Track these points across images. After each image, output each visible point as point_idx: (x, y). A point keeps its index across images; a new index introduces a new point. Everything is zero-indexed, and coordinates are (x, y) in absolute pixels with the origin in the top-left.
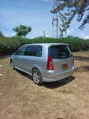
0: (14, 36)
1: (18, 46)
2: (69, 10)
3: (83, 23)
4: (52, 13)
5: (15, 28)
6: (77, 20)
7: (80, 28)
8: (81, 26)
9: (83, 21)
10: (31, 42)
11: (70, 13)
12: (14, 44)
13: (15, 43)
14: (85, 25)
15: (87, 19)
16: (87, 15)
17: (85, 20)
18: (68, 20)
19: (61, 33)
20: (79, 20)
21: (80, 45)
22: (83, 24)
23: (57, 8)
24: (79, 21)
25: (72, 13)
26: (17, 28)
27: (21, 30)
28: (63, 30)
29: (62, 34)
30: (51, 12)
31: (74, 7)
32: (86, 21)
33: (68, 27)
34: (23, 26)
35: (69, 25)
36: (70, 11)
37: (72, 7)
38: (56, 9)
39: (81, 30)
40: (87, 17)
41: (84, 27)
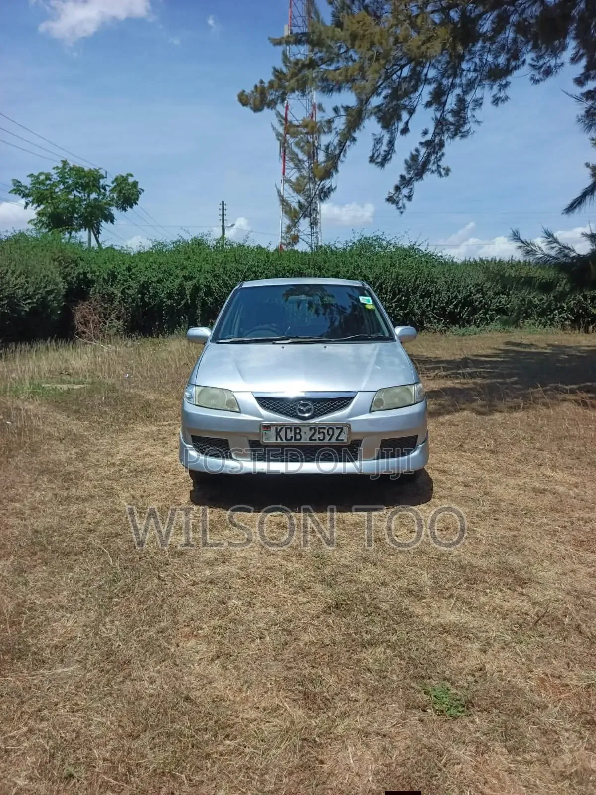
0: (22, 234)
1: (50, 292)
2: (324, 106)
3: (404, 173)
4: (247, 110)
5: (27, 182)
6: (372, 159)
7: (390, 199)
8: (398, 189)
9: (406, 162)
10: (129, 269)
11: (330, 122)
12: (22, 280)
13: (26, 273)
14: (417, 185)
16: (425, 133)
17: (412, 157)
19: (289, 228)
20: (381, 159)
21: (427, 294)
22: (405, 182)
23: (271, 84)
24: (382, 165)
25: (340, 124)
26: (42, 183)
27: (69, 193)
28: (297, 208)
29: (293, 232)
30: (243, 100)
31: (350, 89)
32: (426, 163)
33: (325, 194)
34: (78, 172)
35: (327, 183)
36: (330, 114)
37: (339, 90)
38: (266, 85)
39: (398, 212)
40: (423, 140)
41: (409, 198)
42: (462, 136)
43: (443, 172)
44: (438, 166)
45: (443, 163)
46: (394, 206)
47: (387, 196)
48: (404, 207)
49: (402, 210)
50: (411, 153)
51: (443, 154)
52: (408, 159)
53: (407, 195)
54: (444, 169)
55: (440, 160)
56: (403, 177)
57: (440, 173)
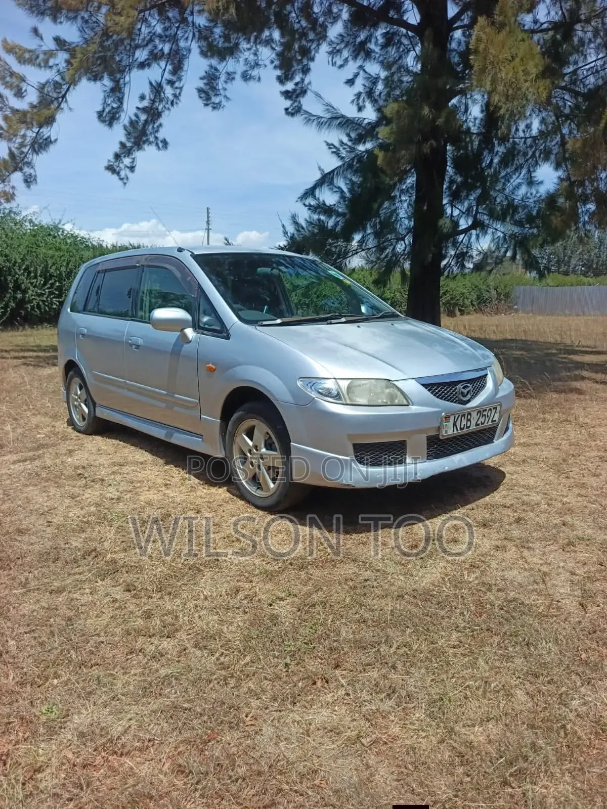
2: (41, 31)
3: (124, 140)
7: (111, 168)
8: (117, 156)
9: (125, 127)
11: (49, 54)
14: (138, 154)
15: (146, 121)
16: (142, 98)
17: (132, 123)
18: (32, 97)
20: (109, 118)
22: (126, 150)
24: (110, 124)
28: (7, 157)
32: (143, 132)
36: (51, 44)
39: (121, 183)
40: (141, 106)
41: (132, 168)
42: (214, 108)
43: (161, 145)
44: (156, 138)
45: (161, 135)
46: (115, 177)
47: (106, 164)
48: (127, 178)
49: (125, 181)
50: (130, 118)
51: (160, 125)
52: (128, 124)
53: (129, 165)
54: (161, 142)
55: (157, 131)
56: (123, 145)
57: (157, 145)
